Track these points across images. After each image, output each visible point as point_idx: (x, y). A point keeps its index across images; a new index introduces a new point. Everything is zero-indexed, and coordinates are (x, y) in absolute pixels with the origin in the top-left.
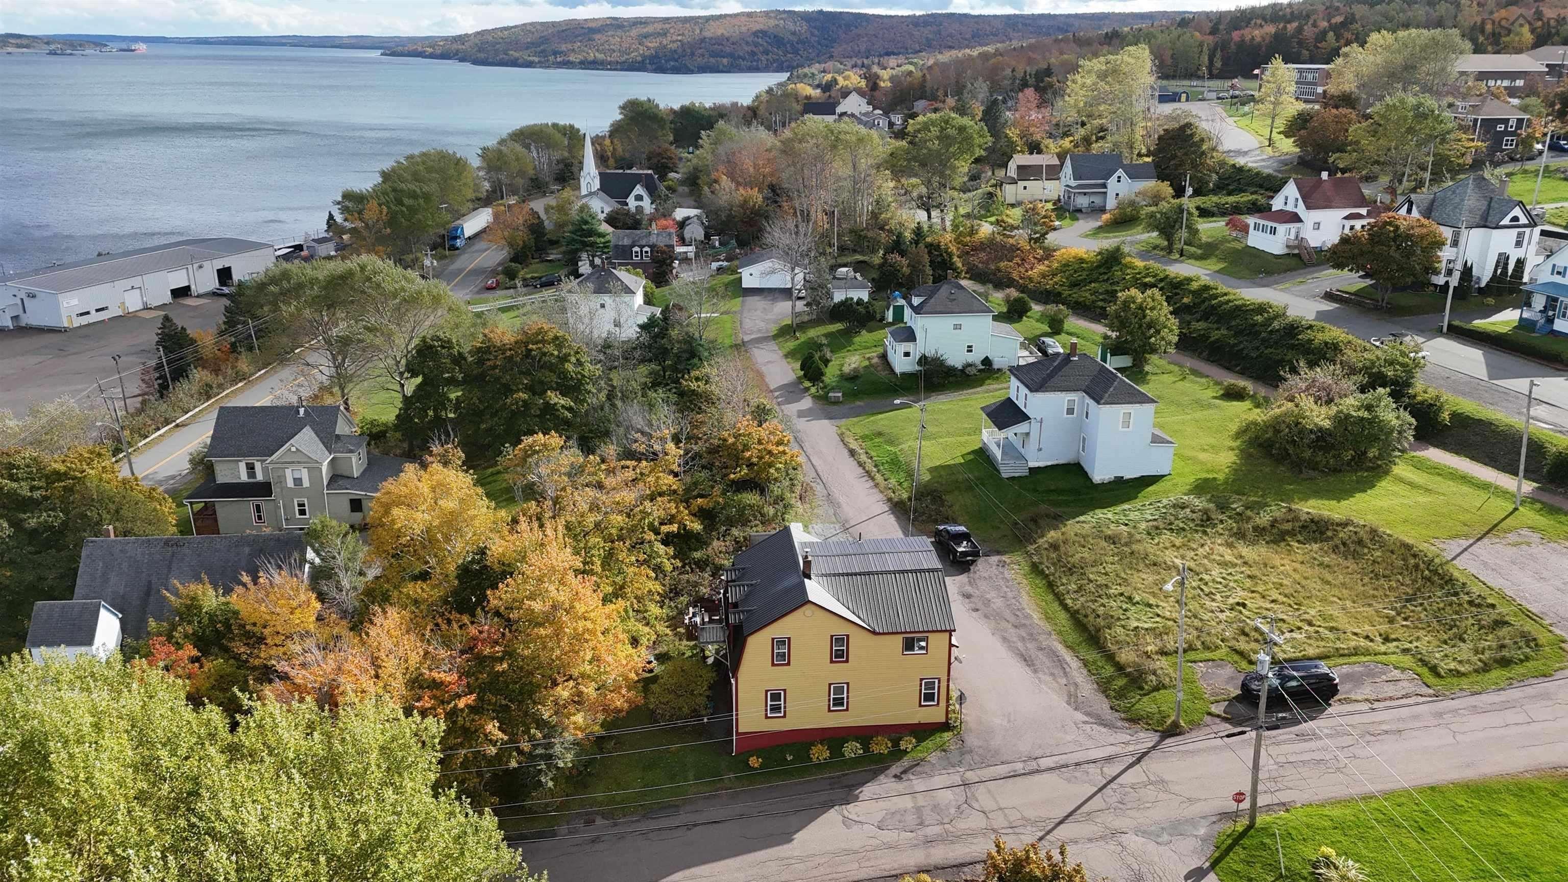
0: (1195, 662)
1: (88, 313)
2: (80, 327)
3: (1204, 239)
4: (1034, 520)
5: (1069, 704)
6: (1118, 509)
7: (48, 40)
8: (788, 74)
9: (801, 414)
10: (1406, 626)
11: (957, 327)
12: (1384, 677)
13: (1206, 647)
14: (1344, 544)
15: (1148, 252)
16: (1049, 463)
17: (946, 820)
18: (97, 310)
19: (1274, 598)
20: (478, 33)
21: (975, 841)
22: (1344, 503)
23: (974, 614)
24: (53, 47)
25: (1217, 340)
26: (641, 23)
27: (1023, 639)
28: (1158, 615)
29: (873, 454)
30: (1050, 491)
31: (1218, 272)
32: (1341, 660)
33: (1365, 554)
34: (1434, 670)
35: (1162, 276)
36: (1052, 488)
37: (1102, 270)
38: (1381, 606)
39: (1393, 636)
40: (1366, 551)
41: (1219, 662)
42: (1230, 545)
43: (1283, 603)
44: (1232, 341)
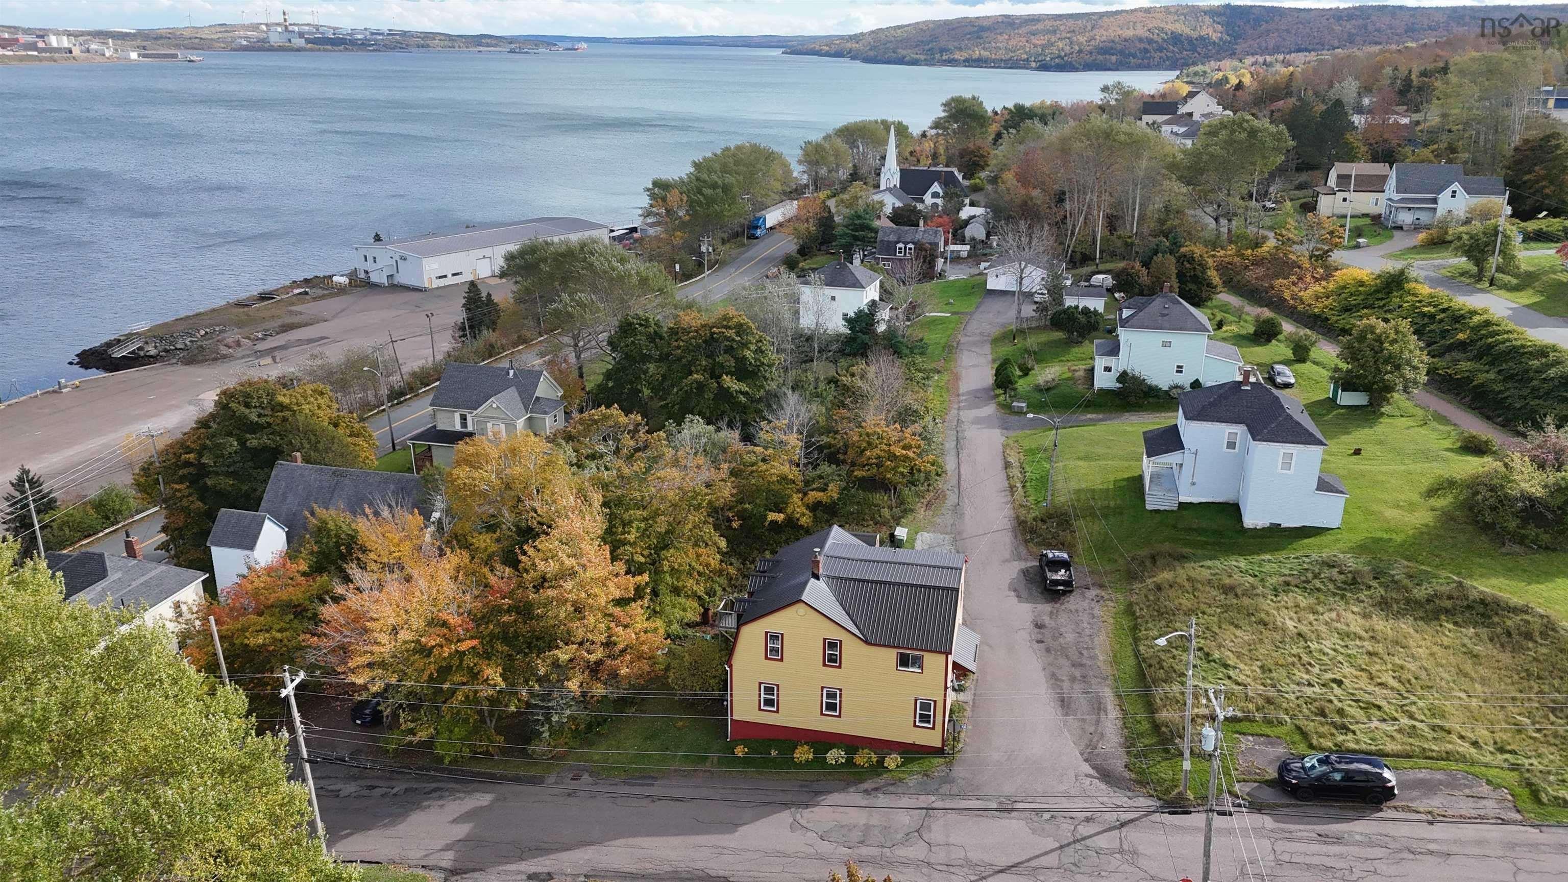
0: (1244, 734)
1: (445, 276)
2: (437, 288)
3: (1524, 267)
4: (1153, 559)
5: (1082, 754)
6: (1257, 558)
7: (511, 40)
8: (1178, 72)
9: (977, 421)
10: (1534, 739)
11: (1167, 344)
12: (1467, 791)
13: (1268, 722)
14: (1509, 634)
15: (1452, 278)
16: (1204, 500)
17: (889, 844)
18: (454, 275)
19: (1383, 680)
20: (873, 32)
21: (904, 870)
22: (1535, 587)
23: (1036, 646)
24: (513, 46)
25: (1482, 385)
26: (1033, 20)
27: (1073, 679)
28: (1230, 678)
29: (1027, 469)
30: (1189, 530)
31: (1528, 306)
32: (1422, 762)
33: (1529, 649)
34: (1535, 795)
35: (1445, 306)
36: (1195, 526)
37: (1380, 295)
38: (1516, 710)
39: (1509, 748)
40: (1531, 645)
41: (1274, 740)
42: (1366, 616)
43: (1392, 689)
44: (1498, 387)
